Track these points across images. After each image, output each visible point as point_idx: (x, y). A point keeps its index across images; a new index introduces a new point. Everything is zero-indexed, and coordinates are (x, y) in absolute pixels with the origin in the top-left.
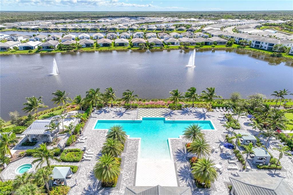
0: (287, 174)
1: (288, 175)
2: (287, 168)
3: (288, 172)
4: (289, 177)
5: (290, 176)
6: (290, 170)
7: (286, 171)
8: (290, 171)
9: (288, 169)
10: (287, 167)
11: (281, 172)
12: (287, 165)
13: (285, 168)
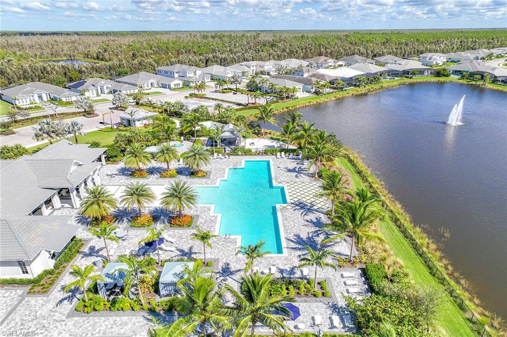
0: (61, 313)
1: (57, 314)
2: (73, 322)
3: (64, 318)
4: (52, 313)
5: (54, 316)
6: (66, 325)
7: (68, 316)
8: (64, 323)
9: (70, 323)
10: (76, 324)
11: (71, 306)
12: (81, 327)
13: (76, 318)
